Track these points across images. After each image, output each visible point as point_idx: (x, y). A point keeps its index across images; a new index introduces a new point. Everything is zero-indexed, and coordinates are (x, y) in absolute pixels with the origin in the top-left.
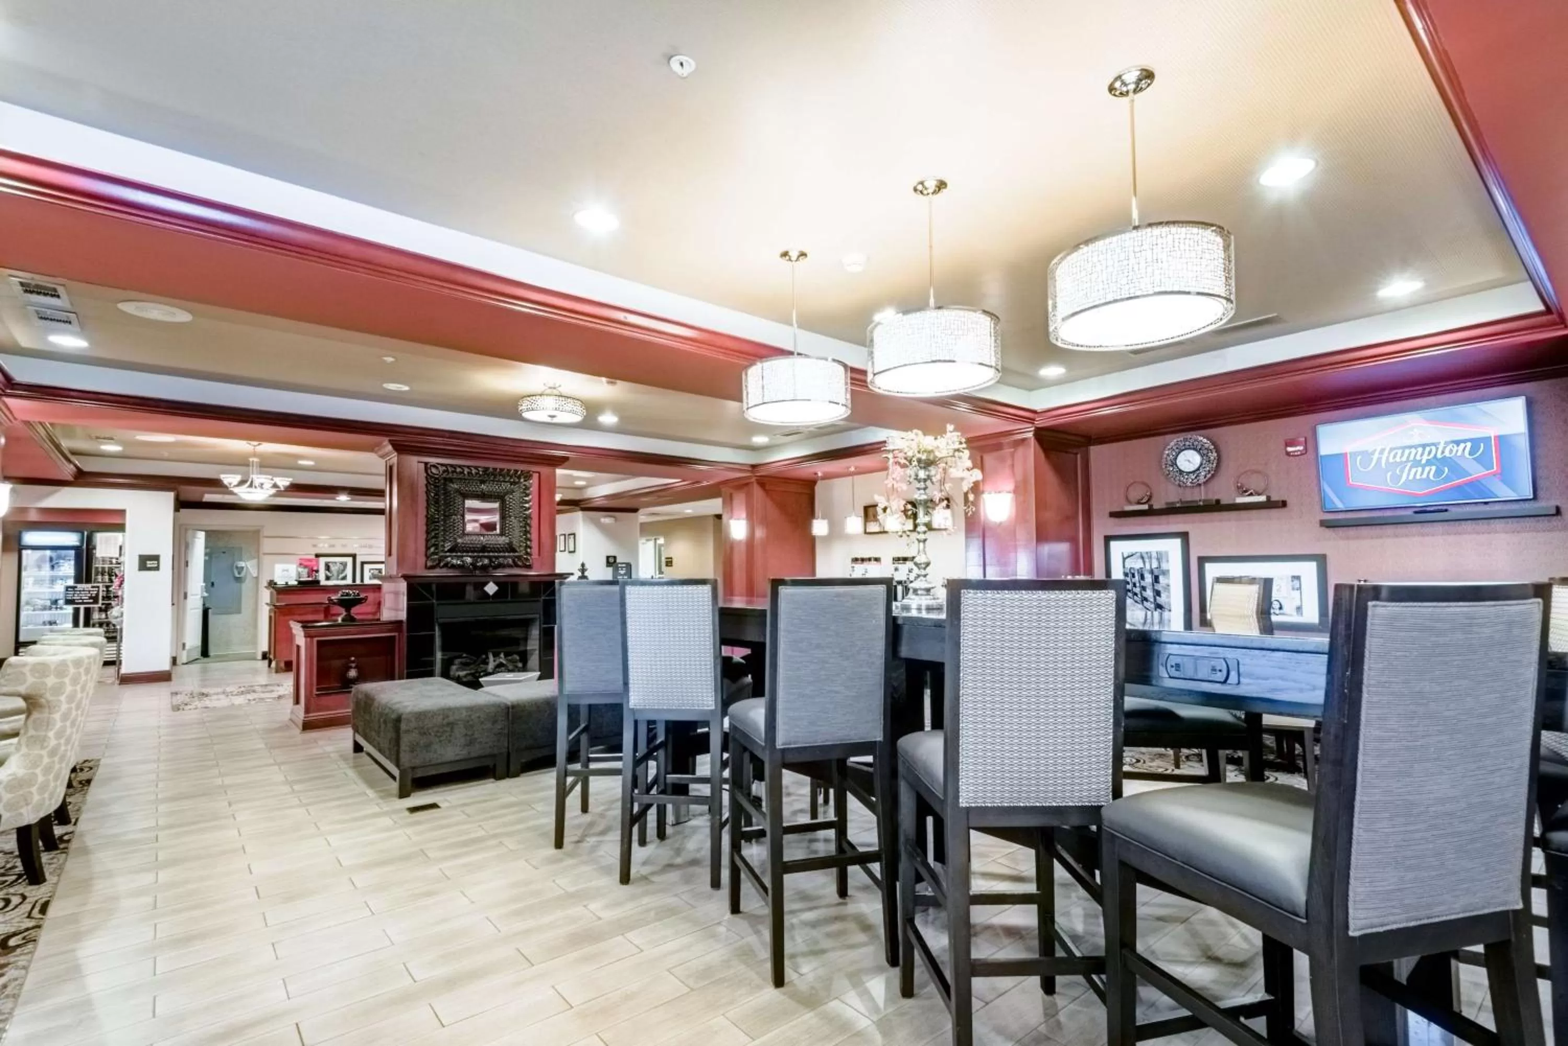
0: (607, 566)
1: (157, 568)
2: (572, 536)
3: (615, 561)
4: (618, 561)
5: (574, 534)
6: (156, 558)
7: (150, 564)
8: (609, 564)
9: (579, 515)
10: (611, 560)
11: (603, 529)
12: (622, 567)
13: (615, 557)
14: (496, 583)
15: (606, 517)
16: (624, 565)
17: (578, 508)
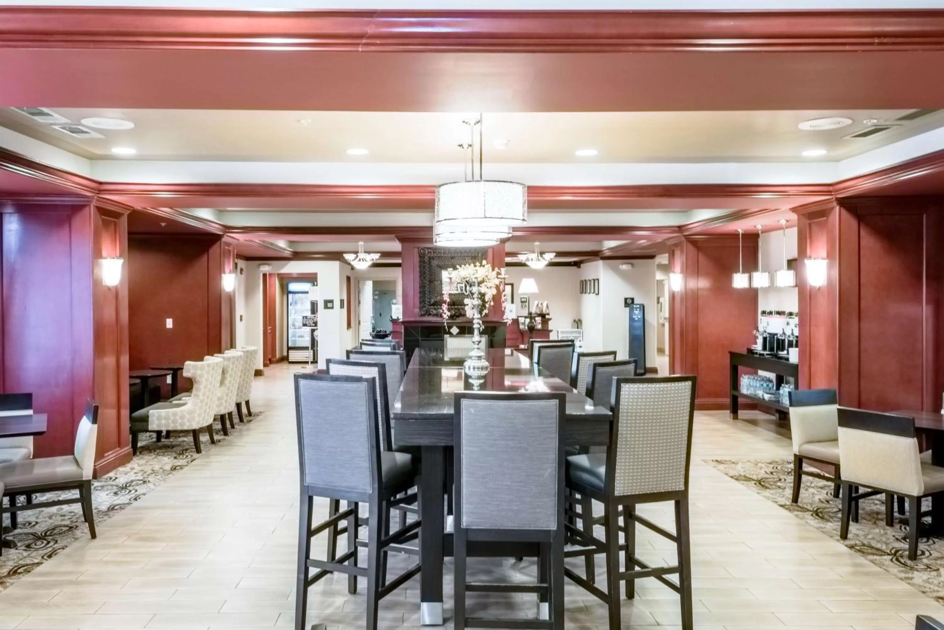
0: (625, 307)
1: (332, 308)
2: (597, 281)
3: (633, 302)
4: (636, 302)
5: (598, 280)
6: (332, 301)
7: (329, 305)
8: (626, 304)
9: (600, 263)
10: (629, 301)
11: (623, 275)
12: (636, 308)
13: (633, 299)
14: (458, 327)
15: (623, 264)
16: (638, 306)
17: (599, 258)
